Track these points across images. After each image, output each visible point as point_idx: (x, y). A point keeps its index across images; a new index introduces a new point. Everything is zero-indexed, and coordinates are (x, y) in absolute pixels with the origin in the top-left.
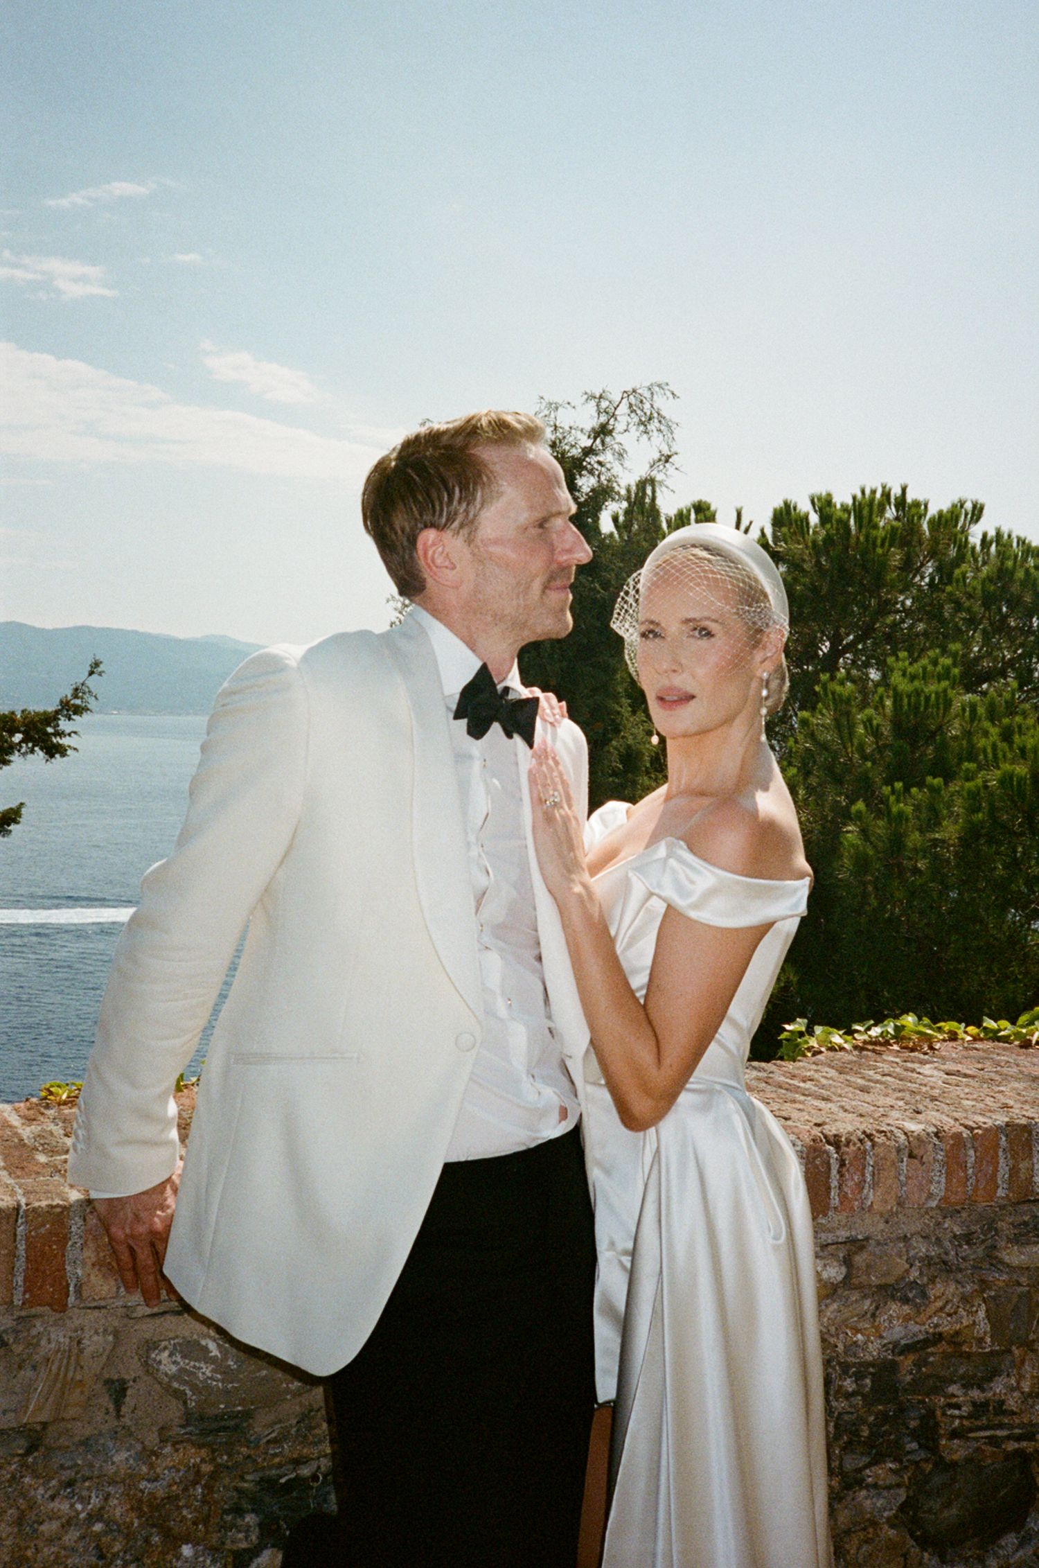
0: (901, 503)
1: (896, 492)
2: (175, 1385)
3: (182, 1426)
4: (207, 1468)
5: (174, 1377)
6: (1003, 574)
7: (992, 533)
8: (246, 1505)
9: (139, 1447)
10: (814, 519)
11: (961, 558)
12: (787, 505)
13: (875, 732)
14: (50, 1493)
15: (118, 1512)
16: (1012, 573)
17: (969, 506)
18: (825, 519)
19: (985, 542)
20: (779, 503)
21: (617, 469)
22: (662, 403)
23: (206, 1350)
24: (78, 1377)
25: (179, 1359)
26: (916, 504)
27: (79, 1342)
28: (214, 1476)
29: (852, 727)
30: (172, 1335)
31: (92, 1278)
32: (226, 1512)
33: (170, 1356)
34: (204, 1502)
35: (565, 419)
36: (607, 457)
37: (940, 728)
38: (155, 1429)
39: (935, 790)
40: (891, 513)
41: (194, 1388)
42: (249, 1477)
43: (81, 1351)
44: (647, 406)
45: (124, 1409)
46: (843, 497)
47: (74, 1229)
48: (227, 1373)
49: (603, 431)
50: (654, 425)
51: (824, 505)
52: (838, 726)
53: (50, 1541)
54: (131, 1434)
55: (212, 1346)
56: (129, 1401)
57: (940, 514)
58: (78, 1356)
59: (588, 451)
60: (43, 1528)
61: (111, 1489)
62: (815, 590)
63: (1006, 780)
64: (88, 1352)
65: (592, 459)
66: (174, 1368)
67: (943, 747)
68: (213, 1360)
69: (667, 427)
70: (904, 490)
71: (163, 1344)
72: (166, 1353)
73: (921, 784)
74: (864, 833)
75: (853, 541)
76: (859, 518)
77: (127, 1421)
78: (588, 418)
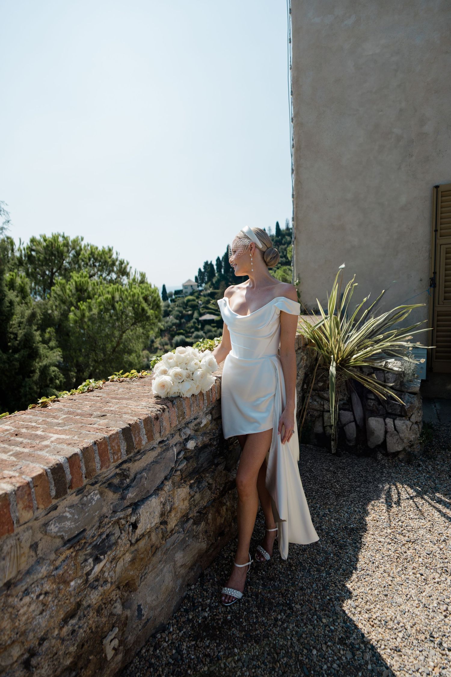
0: (63, 237)
1: (62, 234)
2: (59, 534)
3: (63, 546)
4: (74, 554)
5: (58, 532)
6: (92, 253)
7: (86, 244)
8: (88, 557)
9: (49, 561)
10: (42, 241)
11: (81, 250)
12: (33, 237)
13: (71, 291)
14: (20, 598)
15: (47, 588)
16: (94, 253)
17: (80, 238)
18: (45, 240)
20: (31, 237)
23: (66, 517)
24: (22, 552)
25: (57, 524)
26: (67, 237)
27: (19, 539)
28: (76, 555)
29: (65, 290)
30: (53, 517)
31: (24, 514)
32: (82, 563)
33: (54, 525)
34: (75, 565)
37: (87, 289)
38: (53, 552)
39: (90, 303)
41: (66, 532)
42: (88, 548)
43: (21, 542)
45: (38, 552)
46: (49, 236)
47: (11, 499)
48: (76, 521)
51: (44, 237)
52: (62, 290)
53: (25, 614)
54: (44, 559)
55: (68, 514)
56: (40, 547)
57: (73, 239)
58: (20, 545)
60: (19, 613)
61: (43, 582)
62: (45, 258)
63: (107, 299)
64: (23, 541)
66: (57, 529)
67: (89, 293)
68: (70, 519)
69: (6, 213)
71: (51, 522)
72: (53, 525)
73: (86, 302)
74: (75, 314)
75: (53, 246)
76: (53, 240)
77: (40, 555)
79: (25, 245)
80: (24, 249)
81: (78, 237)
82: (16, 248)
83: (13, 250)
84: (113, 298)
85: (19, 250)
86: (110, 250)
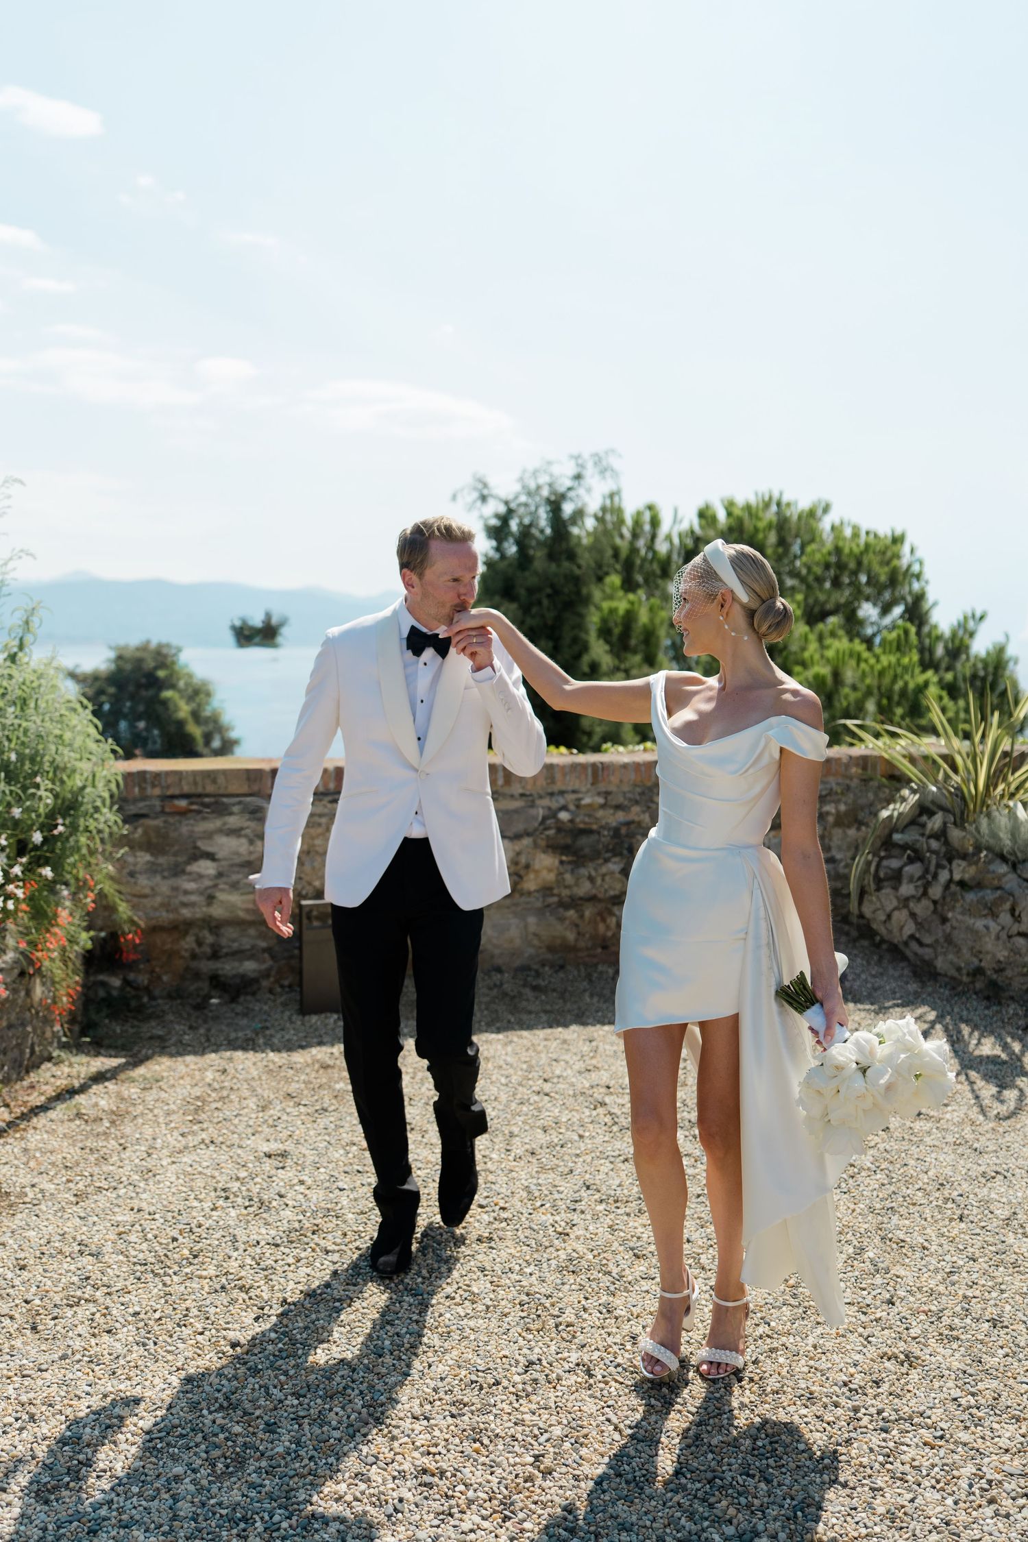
1: (776, 495)
6: (838, 550)
10: (722, 515)
11: (812, 540)
12: (707, 506)
17: (823, 504)
18: (729, 514)
19: (833, 528)
20: (703, 503)
21: (586, 498)
22: (614, 462)
26: (788, 505)
35: (556, 470)
36: (581, 491)
40: (774, 508)
44: (604, 463)
46: (740, 500)
49: (578, 477)
50: (608, 474)
51: (729, 506)
57: (802, 512)
59: (570, 489)
65: (571, 494)
69: (615, 474)
70: (781, 494)
76: (750, 514)
78: (570, 469)
79: (685, 526)
80: (680, 535)
81: (819, 501)
82: (664, 529)
83: (654, 537)
84: (836, 675)
85: (669, 538)
86: (897, 540)
